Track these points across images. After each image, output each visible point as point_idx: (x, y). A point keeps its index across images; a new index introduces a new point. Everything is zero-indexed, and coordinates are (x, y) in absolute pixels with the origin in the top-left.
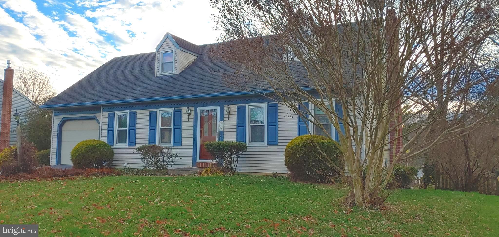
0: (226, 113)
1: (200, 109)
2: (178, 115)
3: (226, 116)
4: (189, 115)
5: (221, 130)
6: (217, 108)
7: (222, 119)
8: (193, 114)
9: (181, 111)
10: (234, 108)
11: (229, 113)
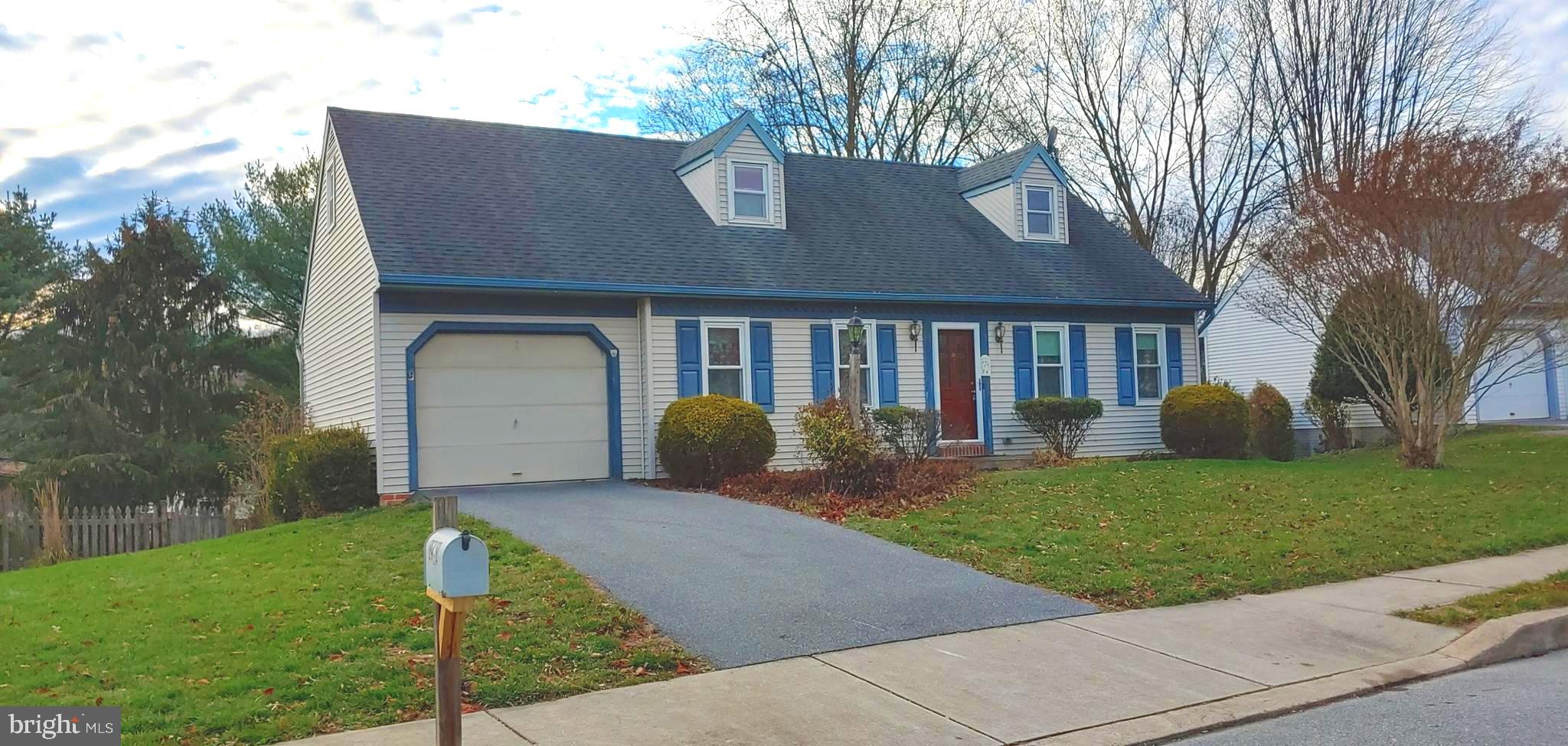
0: (991, 339)
1: (936, 326)
2: (887, 339)
3: (992, 344)
4: (913, 338)
5: (985, 374)
6: (975, 327)
7: (985, 350)
8: (920, 338)
9: (893, 328)
10: (1008, 327)
11: (999, 340)
